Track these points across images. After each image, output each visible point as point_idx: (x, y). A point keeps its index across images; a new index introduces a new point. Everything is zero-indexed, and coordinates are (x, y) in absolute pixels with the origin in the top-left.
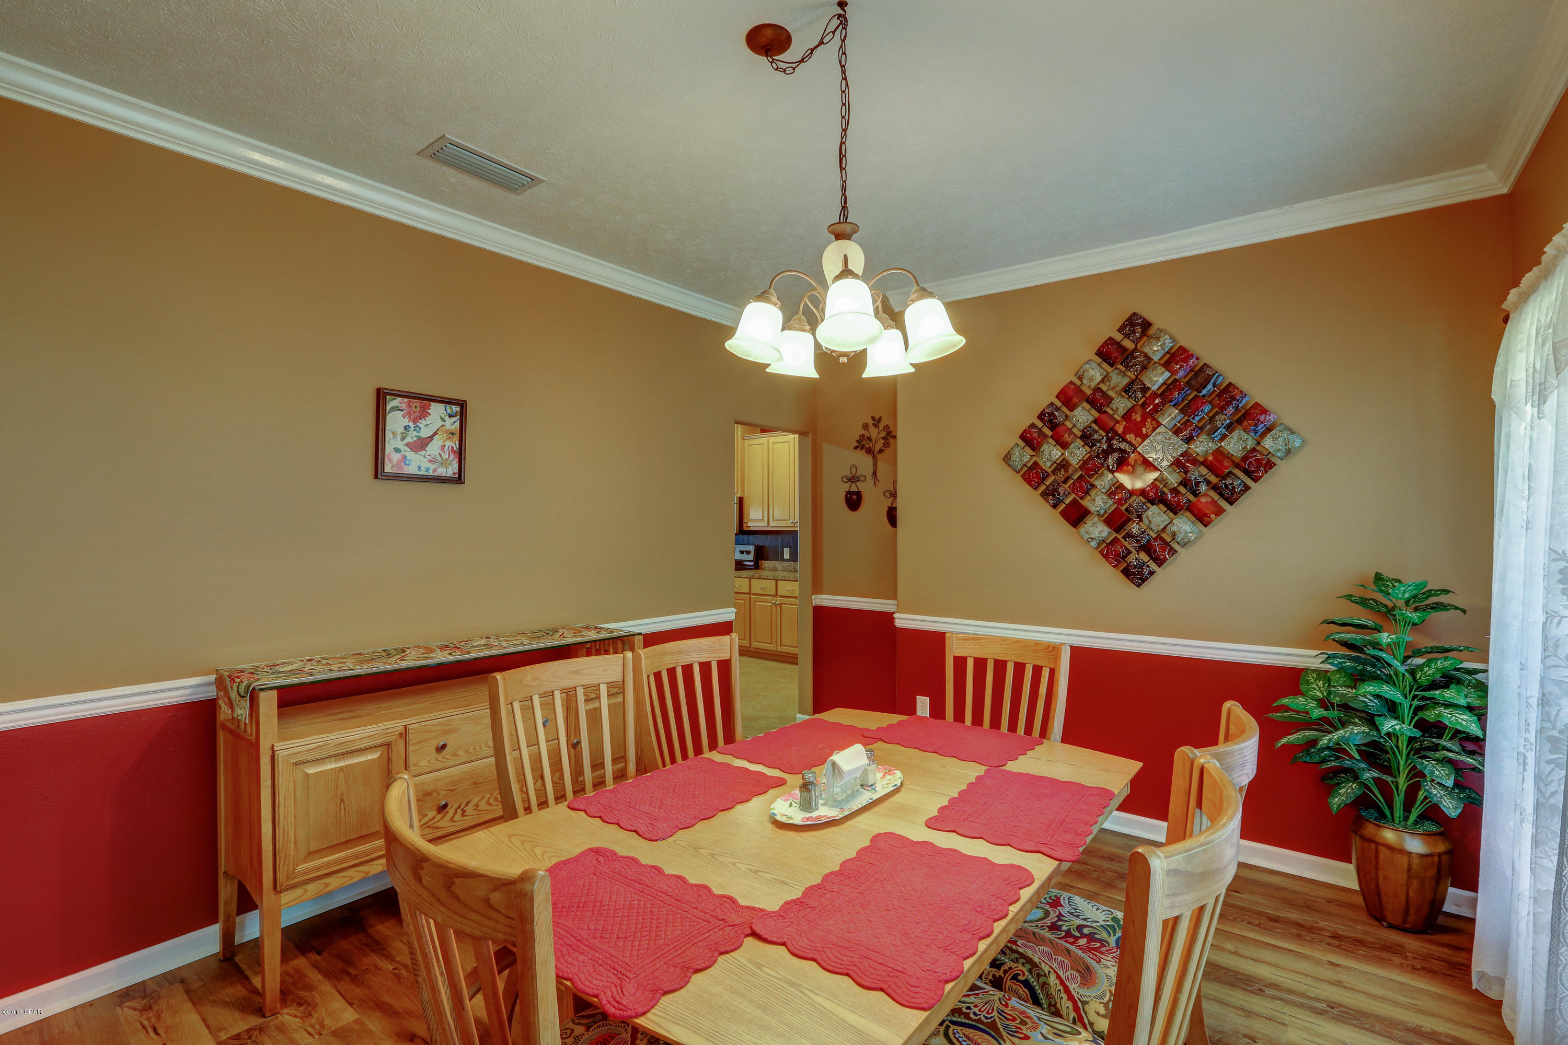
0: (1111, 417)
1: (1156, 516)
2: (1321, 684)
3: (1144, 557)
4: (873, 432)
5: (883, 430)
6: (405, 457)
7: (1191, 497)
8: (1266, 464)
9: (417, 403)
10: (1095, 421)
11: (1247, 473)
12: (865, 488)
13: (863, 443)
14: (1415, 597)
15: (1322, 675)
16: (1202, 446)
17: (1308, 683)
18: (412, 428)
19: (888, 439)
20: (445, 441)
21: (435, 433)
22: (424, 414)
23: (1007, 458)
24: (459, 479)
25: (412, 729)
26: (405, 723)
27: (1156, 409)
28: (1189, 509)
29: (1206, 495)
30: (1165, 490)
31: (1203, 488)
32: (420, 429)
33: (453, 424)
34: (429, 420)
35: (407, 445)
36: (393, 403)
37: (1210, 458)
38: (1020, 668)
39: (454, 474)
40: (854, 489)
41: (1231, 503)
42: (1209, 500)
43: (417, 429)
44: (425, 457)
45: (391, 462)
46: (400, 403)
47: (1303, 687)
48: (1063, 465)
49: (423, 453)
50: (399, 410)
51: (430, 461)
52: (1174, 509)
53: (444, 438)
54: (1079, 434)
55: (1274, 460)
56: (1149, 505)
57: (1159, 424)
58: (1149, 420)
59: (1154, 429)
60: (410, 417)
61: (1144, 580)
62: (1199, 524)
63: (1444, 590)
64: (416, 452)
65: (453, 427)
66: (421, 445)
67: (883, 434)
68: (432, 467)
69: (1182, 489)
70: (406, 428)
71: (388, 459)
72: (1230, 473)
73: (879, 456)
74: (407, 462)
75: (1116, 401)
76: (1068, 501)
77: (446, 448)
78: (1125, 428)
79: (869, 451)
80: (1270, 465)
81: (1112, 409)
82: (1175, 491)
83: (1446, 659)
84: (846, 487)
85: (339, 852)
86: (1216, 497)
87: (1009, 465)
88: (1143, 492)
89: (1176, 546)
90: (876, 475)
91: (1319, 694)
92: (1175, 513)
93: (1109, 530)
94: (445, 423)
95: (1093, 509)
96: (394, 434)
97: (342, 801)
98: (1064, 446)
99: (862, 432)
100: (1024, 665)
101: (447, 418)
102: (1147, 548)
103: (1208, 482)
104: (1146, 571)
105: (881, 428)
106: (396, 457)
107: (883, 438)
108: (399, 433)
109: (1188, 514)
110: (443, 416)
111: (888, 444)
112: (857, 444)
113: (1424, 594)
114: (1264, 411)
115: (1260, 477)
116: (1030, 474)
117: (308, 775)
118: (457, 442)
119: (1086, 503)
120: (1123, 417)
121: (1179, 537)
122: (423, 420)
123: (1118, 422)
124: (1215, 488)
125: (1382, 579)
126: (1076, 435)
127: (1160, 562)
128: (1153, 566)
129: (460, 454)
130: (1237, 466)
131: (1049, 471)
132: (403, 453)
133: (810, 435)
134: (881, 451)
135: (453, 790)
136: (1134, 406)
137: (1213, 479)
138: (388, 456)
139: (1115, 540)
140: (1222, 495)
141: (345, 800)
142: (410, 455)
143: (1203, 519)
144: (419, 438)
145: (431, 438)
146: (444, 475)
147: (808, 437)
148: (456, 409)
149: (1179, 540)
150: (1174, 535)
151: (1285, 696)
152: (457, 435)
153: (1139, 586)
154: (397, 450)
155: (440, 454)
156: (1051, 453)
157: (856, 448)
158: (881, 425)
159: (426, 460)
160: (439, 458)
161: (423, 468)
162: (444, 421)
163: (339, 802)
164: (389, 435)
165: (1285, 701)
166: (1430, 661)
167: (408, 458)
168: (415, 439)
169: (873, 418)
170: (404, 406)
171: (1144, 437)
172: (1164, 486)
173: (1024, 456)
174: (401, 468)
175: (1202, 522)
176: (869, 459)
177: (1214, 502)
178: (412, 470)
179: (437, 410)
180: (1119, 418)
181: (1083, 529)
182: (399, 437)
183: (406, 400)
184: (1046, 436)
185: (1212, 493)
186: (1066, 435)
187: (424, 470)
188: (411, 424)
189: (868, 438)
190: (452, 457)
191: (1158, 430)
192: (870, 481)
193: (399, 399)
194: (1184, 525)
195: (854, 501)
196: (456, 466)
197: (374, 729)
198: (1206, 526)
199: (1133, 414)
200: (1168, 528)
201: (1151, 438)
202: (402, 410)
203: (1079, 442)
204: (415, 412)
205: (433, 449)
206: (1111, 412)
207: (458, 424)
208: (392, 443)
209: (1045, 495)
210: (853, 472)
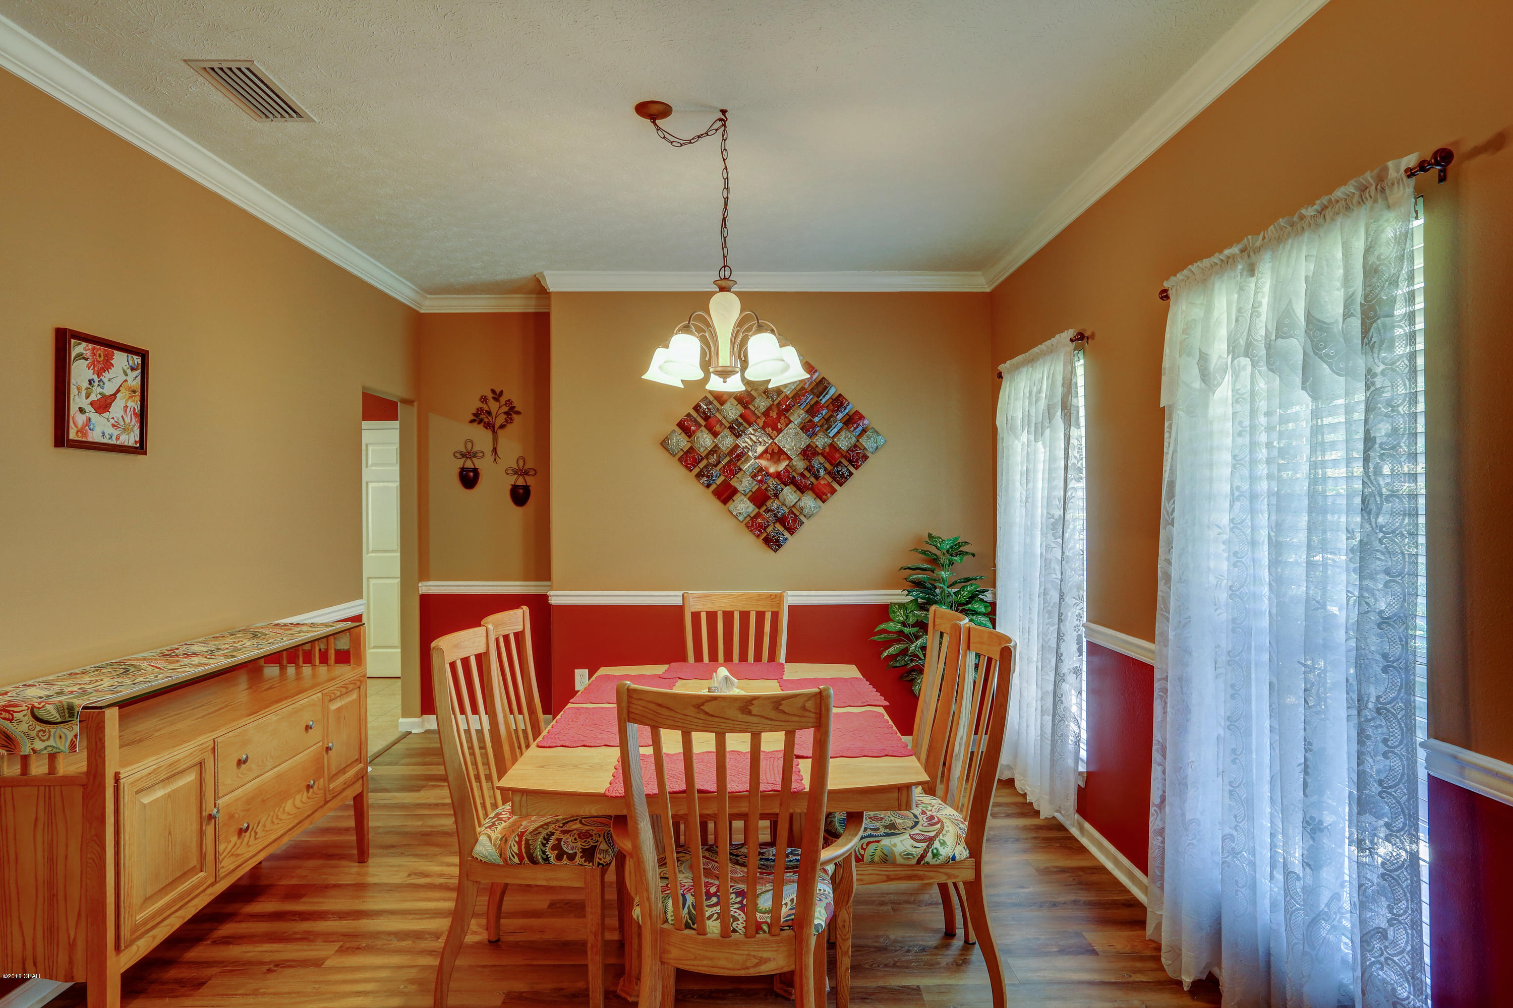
0: (754, 413)
1: (789, 495)
2: (902, 612)
3: (778, 526)
4: (493, 406)
5: (506, 404)
6: (89, 420)
7: (812, 479)
8: (862, 457)
9: (101, 350)
10: (741, 416)
11: (850, 462)
12: (484, 465)
13: (481, 417)
14: (951, 547)
15: (901, 606)
16: (821, 442)
17: (894, 612)
18: (96, 384)
19: (511, 415)
20: (127, 401)
21: (118, 391)
22: (107, 365)
23: (664, 444)
24: (141, 448)
25: (221, 742)
26: (214, 737)
27: (787, 410)
28: (813, 490)
29: (824, 478)
30: (795, 475)
31: (822, 472)
32: (104, 384)
33: (134, 379)
34: (112, 373)
35: (92, 404)
36: (78, 348)
37: (827, 450)
38: (745, 615)
39: (136, 442)
40: (469, 464)
41: (841, 485)
42: (826, 482)
43: (101, 383)
44: (108, 420)
45: (76, 426)
46: (85, 349)
47: (891, 616)
48: (715, 450)
49: (106, 415)
50: (84, 358)
51: (113, 426)
52: (801, 489)
53: (127, 397)
54: (728, 425)
55: (868, 454)
56: (783, 486)
57: (790, 422)
58: (783, 417)
59: (787, 425)
60: (94, 369)
61: (780, 546)
62: (818, 500)
63: (965, 542)
64: (100, 414)
65: (134, 383)
66: (103, 405)
67: (506, 409)
68: (115, 433)
69: (807, 474)
70: (91, 382)
71: (74, 423)
72: (840, 462)
73: (500, 432)
74: (92, 426)
75: (758, 400)
76: (719, 481)
77: (128, 410)
78: (764, 422)
79: (488, 426)
80: (865, 458)
81: (754, 407)
82: (802, 475)
83: (972, 585)
84: (460, 463)
85: (166, 894)
86: (830, 480)
87: (667, 449)
88: (778, 475)
89: (802, 518)
90: (496, 452)
91: (901, 618)
92: (803, 492)
93: (754, 507)
94: (128, 378)
95: (740, 489)
96: (79, 389)
97: (170, 833)
98: (715, 434)
99: (480, 405)
100: (748, 612)
101: (129, 371)
102: (782, 521)
103: (826, 469)
104: (782, 538)
105: (503, 402)
106: (80, 419)
107: (505, 413)
108: (84, 388)
109: (810, 492)
110: (125, 368)
111: (511, 419)
112: (473, 418)
113: (956, 545)
114: (862, 417)
115: (860, 466)
116: (687, 457)
117: (145, 805)
118: (139, 403)
119: (734, 483)
120: (763, 414)
121: (806, 511)
122: (107, 372)
123: (759, 417)
124: (829, 473)
125: (933, 537)
126: (726, 427)
127: (791, 531)
128: (787, 534)
129: (142, 416)
130: (845, 457)
131: (703, 455)
132: (87, 414)
133: (416, 404)
134: (502, 427)
135: (248, 810)
136: (771, 406)
137: (827, 465)
138: (73, 418)
139: (758, 515)
140: (834, 479)
141: (172, 833)
142: (94, 416)
143: (821, 496)
144: (104, 396)
145: (114, 396)
146: (126, 444)
147: (413, 406)
148: (138, 360)
149: (806, 513)
150: (802, 509)
151: (881, 623)
152: (138, 394)
153: (776, 551)
154: (82, 410)
155: (122, 417)
156: (705, 440)
157: (472, 421)
158: (503, 400)
159: (109, 424)
160: (122, 423)
161: (106, 434)
162: (126, 375)
163: (167, 834)
164: (74, 391)
165: (882, 626)
166: (963, 588)
167: (93, 421)
168: (99, 396)
169: (493, 391)
170: (88, 354)
171: (780, 431)
172: (794, 471)
173: (681, 442)
174: (85, 434)
175: (821, 499)
176: (488, 434)
177: (829, 484)
178: (95, 436)
179: (120, 360)
180: (759, 415)
181: (731, 505)
182: (84, 393)
183: (90, 346)
184: (700, 426)
185: (827, 477)
186: (718, 426)
187: (108, 437)
188: (95, 377)
189: (486, 411)
190: (134, 420)
191: (790, 426)
192: (489, 457)
193: (84, 344)
194: (808, 502)
195: (469, 479)
196: (137, 432)
197: (192, 746)
198: (824, 502)
199: (771, 412)
200: (798, 504)
201: (785, 431)
202: (87, 359)
203: (727, 432)
204: (99, 362)
205: (116, 409)
206: (753, 409)
207: (139, 378)
208: (77, 400)
209: (699, 475)
210: (469, 446)
